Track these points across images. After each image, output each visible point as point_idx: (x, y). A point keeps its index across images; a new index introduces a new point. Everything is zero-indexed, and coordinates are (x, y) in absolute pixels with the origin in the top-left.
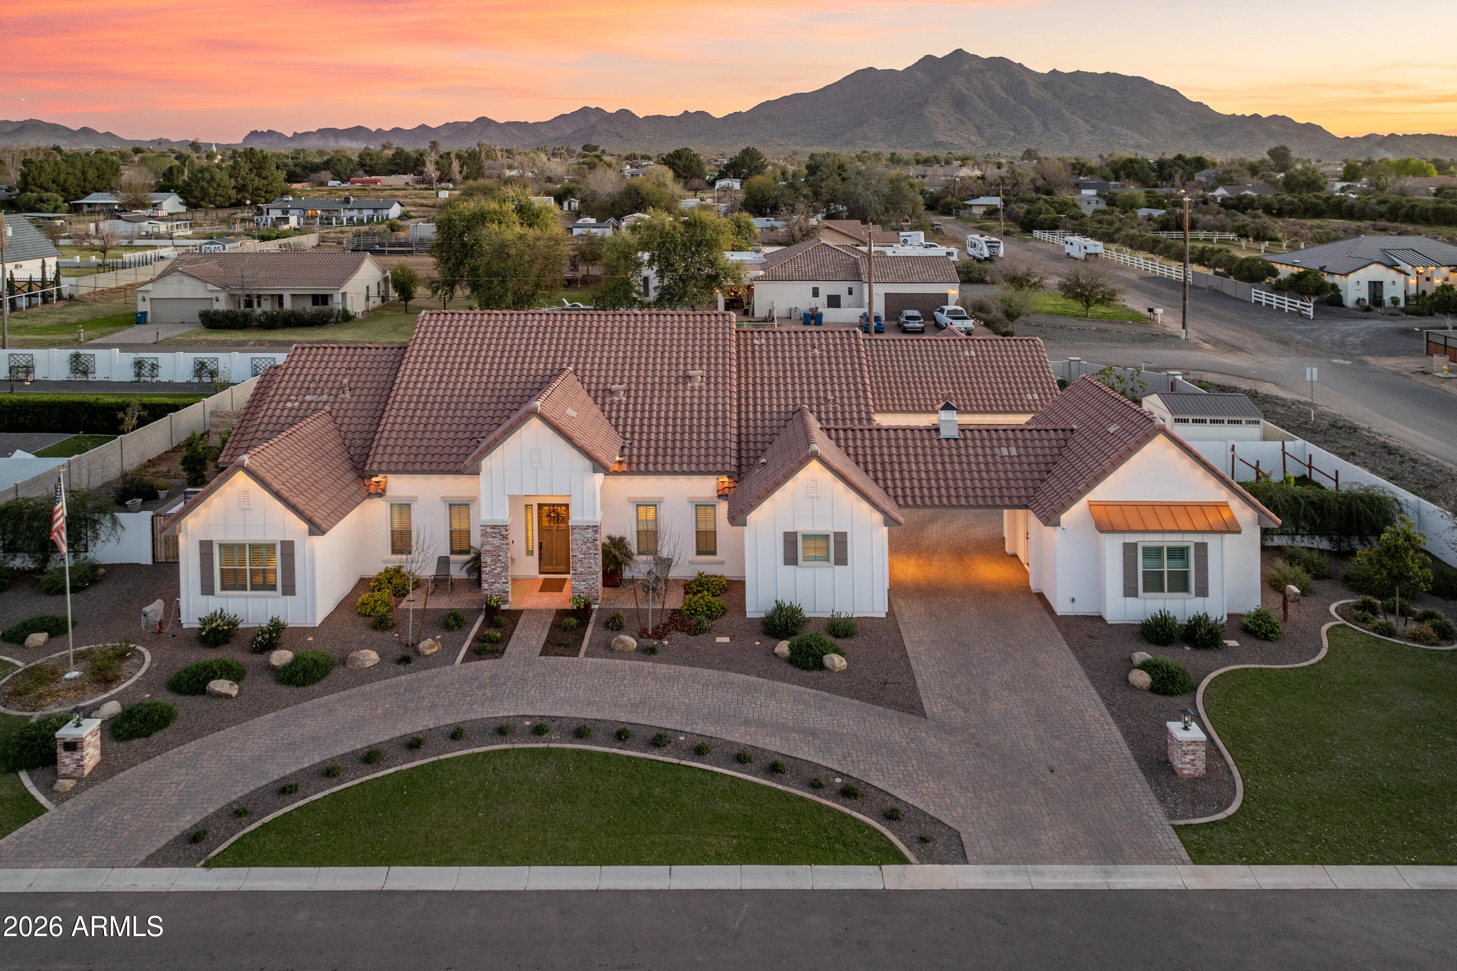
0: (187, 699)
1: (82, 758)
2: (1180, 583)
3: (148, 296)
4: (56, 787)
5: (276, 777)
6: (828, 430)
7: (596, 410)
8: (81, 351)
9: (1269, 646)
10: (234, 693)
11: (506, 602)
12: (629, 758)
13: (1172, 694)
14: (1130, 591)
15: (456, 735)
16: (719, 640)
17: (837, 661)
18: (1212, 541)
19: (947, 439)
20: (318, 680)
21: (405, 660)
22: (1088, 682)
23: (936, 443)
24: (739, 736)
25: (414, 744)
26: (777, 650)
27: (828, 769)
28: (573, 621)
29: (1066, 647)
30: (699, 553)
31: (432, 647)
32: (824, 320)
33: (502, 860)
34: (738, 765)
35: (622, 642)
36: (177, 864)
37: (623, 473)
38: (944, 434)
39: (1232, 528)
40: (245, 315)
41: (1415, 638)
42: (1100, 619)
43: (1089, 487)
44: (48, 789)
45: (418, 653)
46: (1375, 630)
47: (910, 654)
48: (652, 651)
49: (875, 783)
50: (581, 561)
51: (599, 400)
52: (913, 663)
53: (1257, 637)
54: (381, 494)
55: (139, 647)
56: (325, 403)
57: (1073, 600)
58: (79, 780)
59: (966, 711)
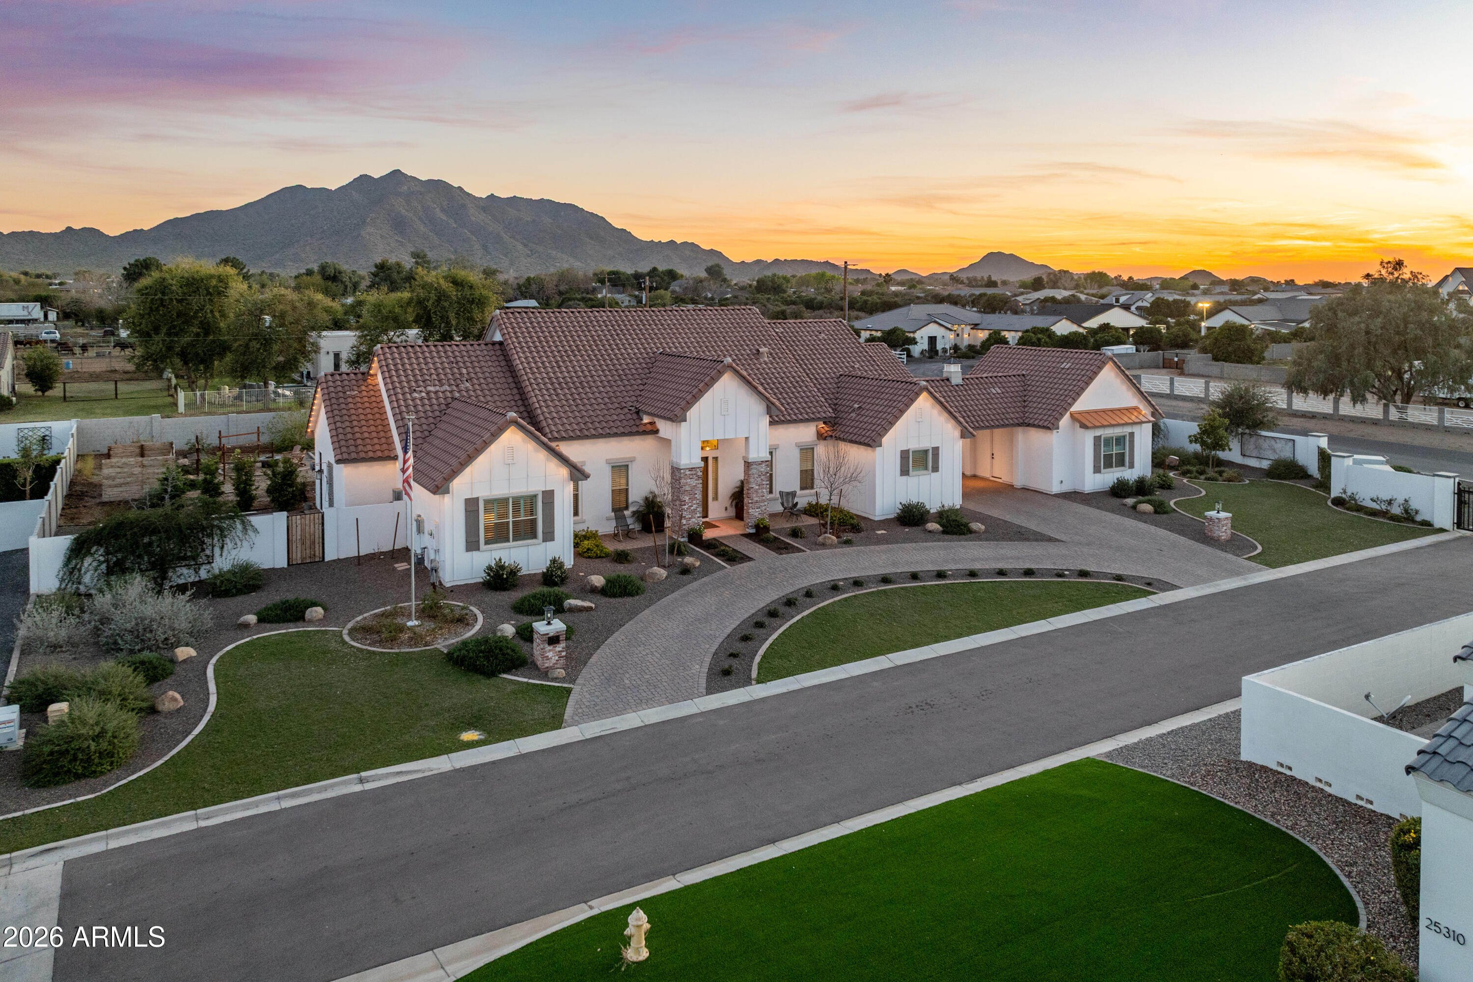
2: (1121, 462)
4: (554, 676)
9: (1174, 491)
10: (592, 605)
13: (1167, 513)
14: (1096, 469)
16: (879, 532)
18: (1135, 431)
21: (685, 573)
26: (930, 529)
30: (802, 488)
39: (1142, 422)
41: (1229, 480)
42: (1077, 492)
44: (545, 678)
45: (689, 567)
47: (1007, 520)
48: (852, 540)
53: (1164, 488)
56: (451, 392)
57: (1062, 482)
59: (1081, 536)
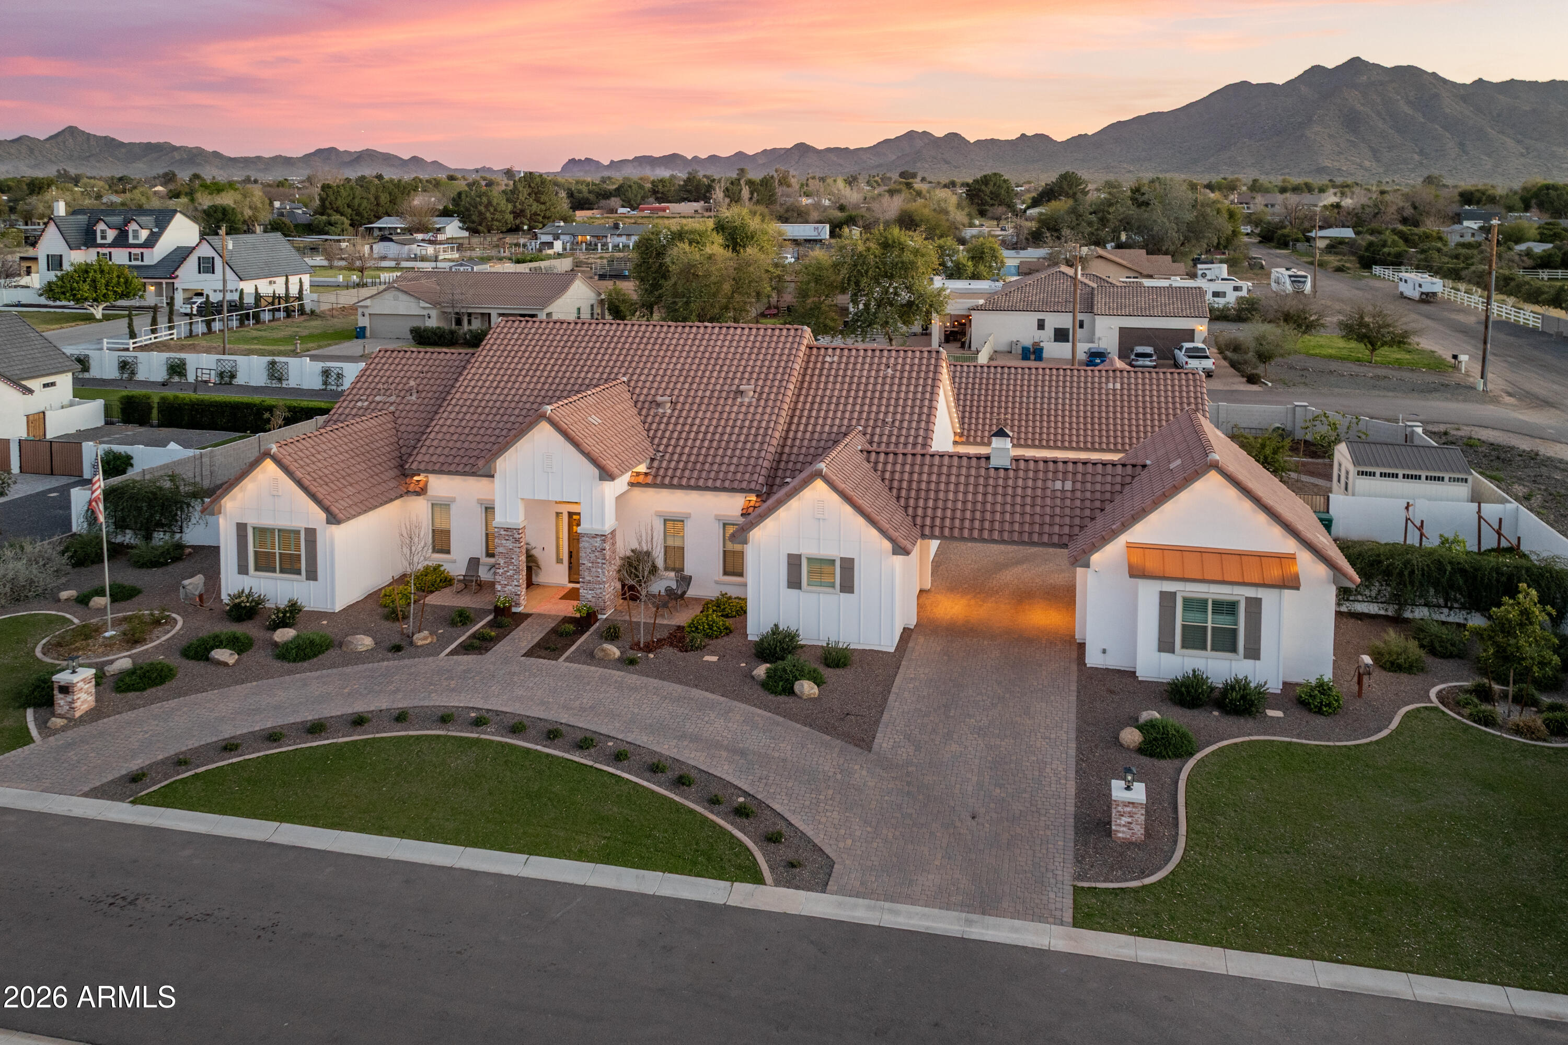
0: (191, 664)
1: (73, 702)
2: (1226, 642)
3: (367, 312)
4: (49, 724)
5: (227, 736)
6: (869, 452)
7: (637, 420)
8: (277, 359)
9: (1320, 721)
10: (231, 661)
11: (518, 605)
12: (548, 755)
13: (1161, 756)
14: (1166, 645)
15: (401, 717)
16: (707, 658)
17: (807, 688)
18: (1268, 597)
19: (996, 469)
20: (309, 658)
21: (397, 648)
22: (1073, 735)
23: (983, 472)
24: (667, 748)
25: (359, 721)
26: (754, 673)
27: (736, 787)
28: (571, 627)
29: (1073, 698)
30: (726, 573)
31: (425, 638)
32: (1045, 355)
34: (648, 774)
35: (603, 650)
36: (112, 798)
37: (647, 485)
38: (994, 462)
39: (1292, 583)
40: (452, 332)
41: (1518, 731)
42: (1133, 673)
43: (1125, 526)
44: (42, 725)
45: (411, 643)
46: (1471, 717)
47: (894, 689)
48: (632, 662)
49: (776, 807)
50: (589, 569)
51: (644, 412)
52: (892, 697)
53: (1310, 710)
54: (422, 491)
55: (174, 615)
56: (392, 404)
57: (1104, 651)
58: (70, 720)
59: (918, 748)
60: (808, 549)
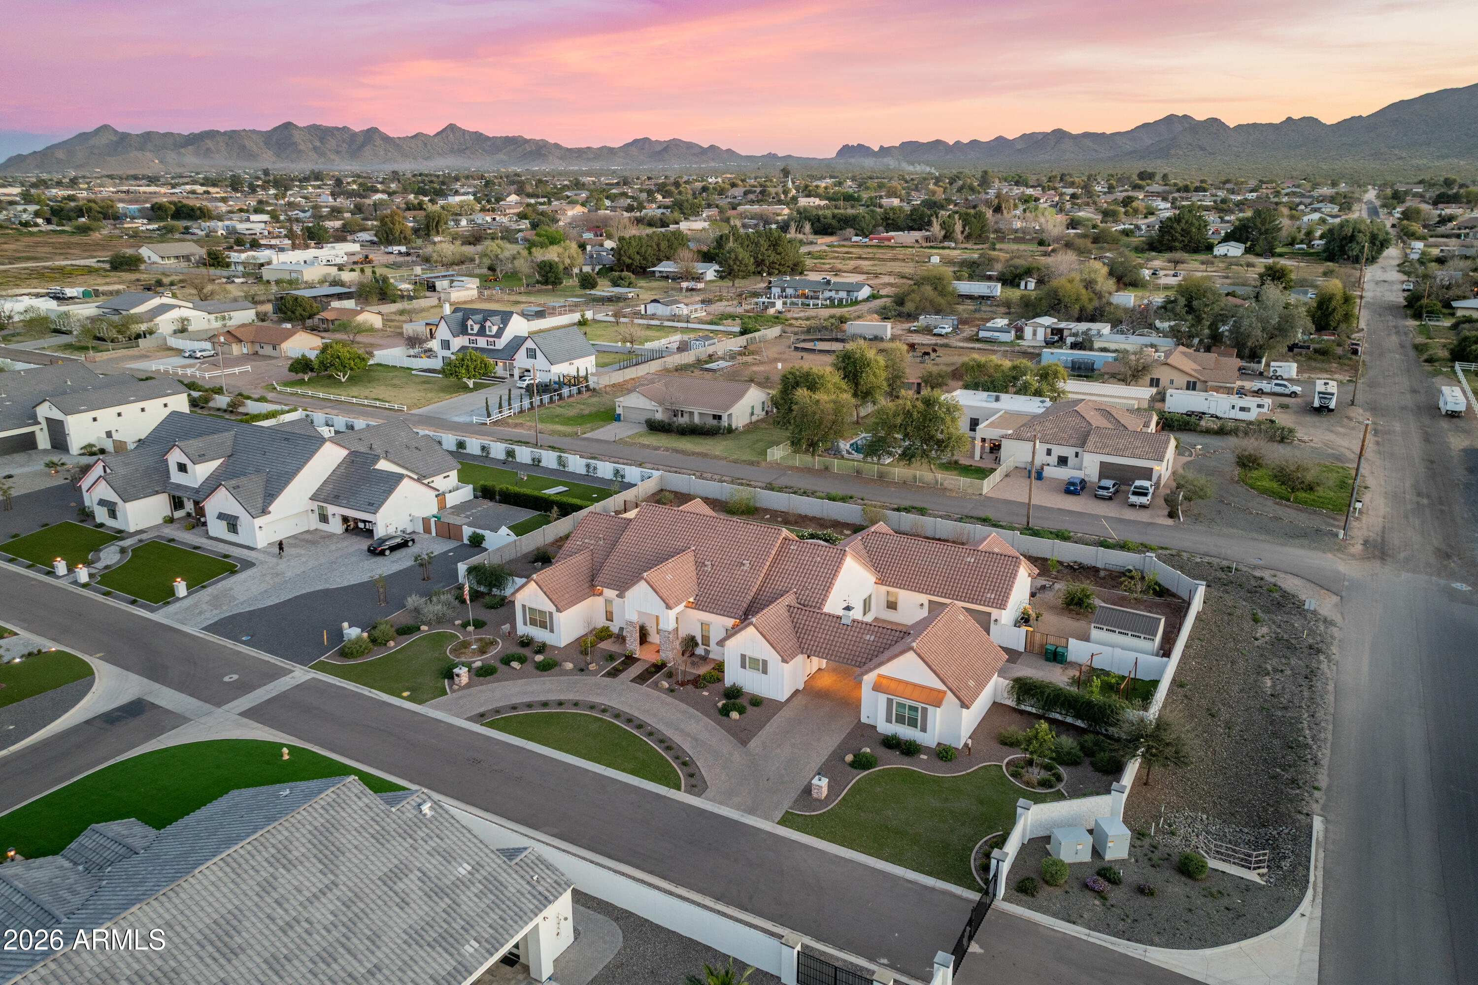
0: (503, 667)
1: (460, 680)
2: (913, 723)
5: (515, 703)
7: (694, 573)
8: (563, 454)
9: (943, 764)
11: (636, 654)
12: (624, 730)
13: (854, 768)
15: (576, 704)
17: (735, 714)
18: (931, 709)
19: (844, 624)
20: (549, 670)
23: (837, 625)
24: (670, 733)
25: (560, 704)
27: (687, 754)
28: (654, 669)
29: (844, 735)
31: (594, 666)
33: (560, 749)
34: (657, 743)
35: (663, 683)
36: (474, 722)
37: (692, 608)
38: (843, 621)
39: (937, 704)
40: (670, 424)
41: (1024, 780)
42: (875, 729)
43: (879, 666)
46: (1011, 772)
47: (771, 722)
48: (672, 691)
49: (698, 765)
51: (698, 568)
52: (768, 725)
53: (943, 758)
54: (600, 595)
55: (498, 642)
57: (869, 718)
58: (459, 687)
59: (765, 749)
60: (749, 653)
